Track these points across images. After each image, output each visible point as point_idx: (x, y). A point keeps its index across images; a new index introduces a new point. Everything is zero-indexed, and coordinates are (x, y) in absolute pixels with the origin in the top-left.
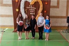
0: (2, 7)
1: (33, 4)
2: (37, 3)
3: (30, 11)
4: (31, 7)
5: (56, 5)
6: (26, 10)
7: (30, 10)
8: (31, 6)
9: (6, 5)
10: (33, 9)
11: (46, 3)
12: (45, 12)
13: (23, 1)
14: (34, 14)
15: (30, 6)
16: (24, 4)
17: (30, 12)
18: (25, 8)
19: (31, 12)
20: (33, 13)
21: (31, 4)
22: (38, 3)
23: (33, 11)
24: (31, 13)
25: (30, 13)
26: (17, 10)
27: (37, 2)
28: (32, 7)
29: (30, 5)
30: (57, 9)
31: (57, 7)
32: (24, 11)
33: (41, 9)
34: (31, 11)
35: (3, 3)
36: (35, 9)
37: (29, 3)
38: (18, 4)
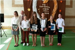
3: (43, 10)
5: (70, 5)
6: (39, 9)
7: (43, 9)
9: (18, 6)
10: (46, 8)
12: (60, 11)
15: (43, 5)
16: (36, 3)
18: (38, 7)
20: (47, 12)
21: (44, 2)
22: (52, 2)
29: (44, 4)
30: (71, 9)
31: (71, 6)
33: (56, 8)
34: (45, 10)
36: (49, 8)
37: (42, 1)
38: (30, 3)
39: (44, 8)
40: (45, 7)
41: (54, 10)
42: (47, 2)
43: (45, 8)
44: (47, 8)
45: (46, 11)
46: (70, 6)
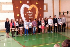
2: (34, 8)
6: (25, 15)
8: (29, 11)
10: (31, 13)
12: (40, 15)
18: (24, 13)
20: (31, 17)
21: (29, 9)
23: (31, 15)
24: (29, 17)
26: (18, 15)
30: (47, 13)
31: (47, 11)
32: (24, 16)
34: (30, 15)
37: (27, 9)
39: (29, 13)
41: (36, 15)
42: (31, 9)
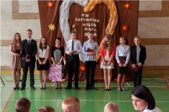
0: (18, 21)
1: (93, 11)
2: (101, 6)
3: (84, 27)
4: (86, 18)
6: (74, 26)
7: (84, 25)
8: (87, 16)
9: (26, 16)
11: (127, 6)
12: (124, 28)
13: (65, 4)
14: (95, 35)
15: (83, 15)
16: (67, 11)
17: (84, 32)
18: (71, 21)
19: (86, 32)
20: (93, 32)
22: (104, 7)
23: (91, 27)
24: (86, 34)
25: (84, 34)
26: (52, 27)
27: (103, 3)
28: (89, 18)
29: (85, 13)
31: (164, 13)
33: (113, 21)
34: (88, 27)
35: (20, 12)
36: (96, 23)
37: (81, 8)
38: (53, 13)
39: (85, 22)
40: (87, 20)
43: (88, 22)
44: (93, 23)
45: (90, 29)
46: (162, 12)
